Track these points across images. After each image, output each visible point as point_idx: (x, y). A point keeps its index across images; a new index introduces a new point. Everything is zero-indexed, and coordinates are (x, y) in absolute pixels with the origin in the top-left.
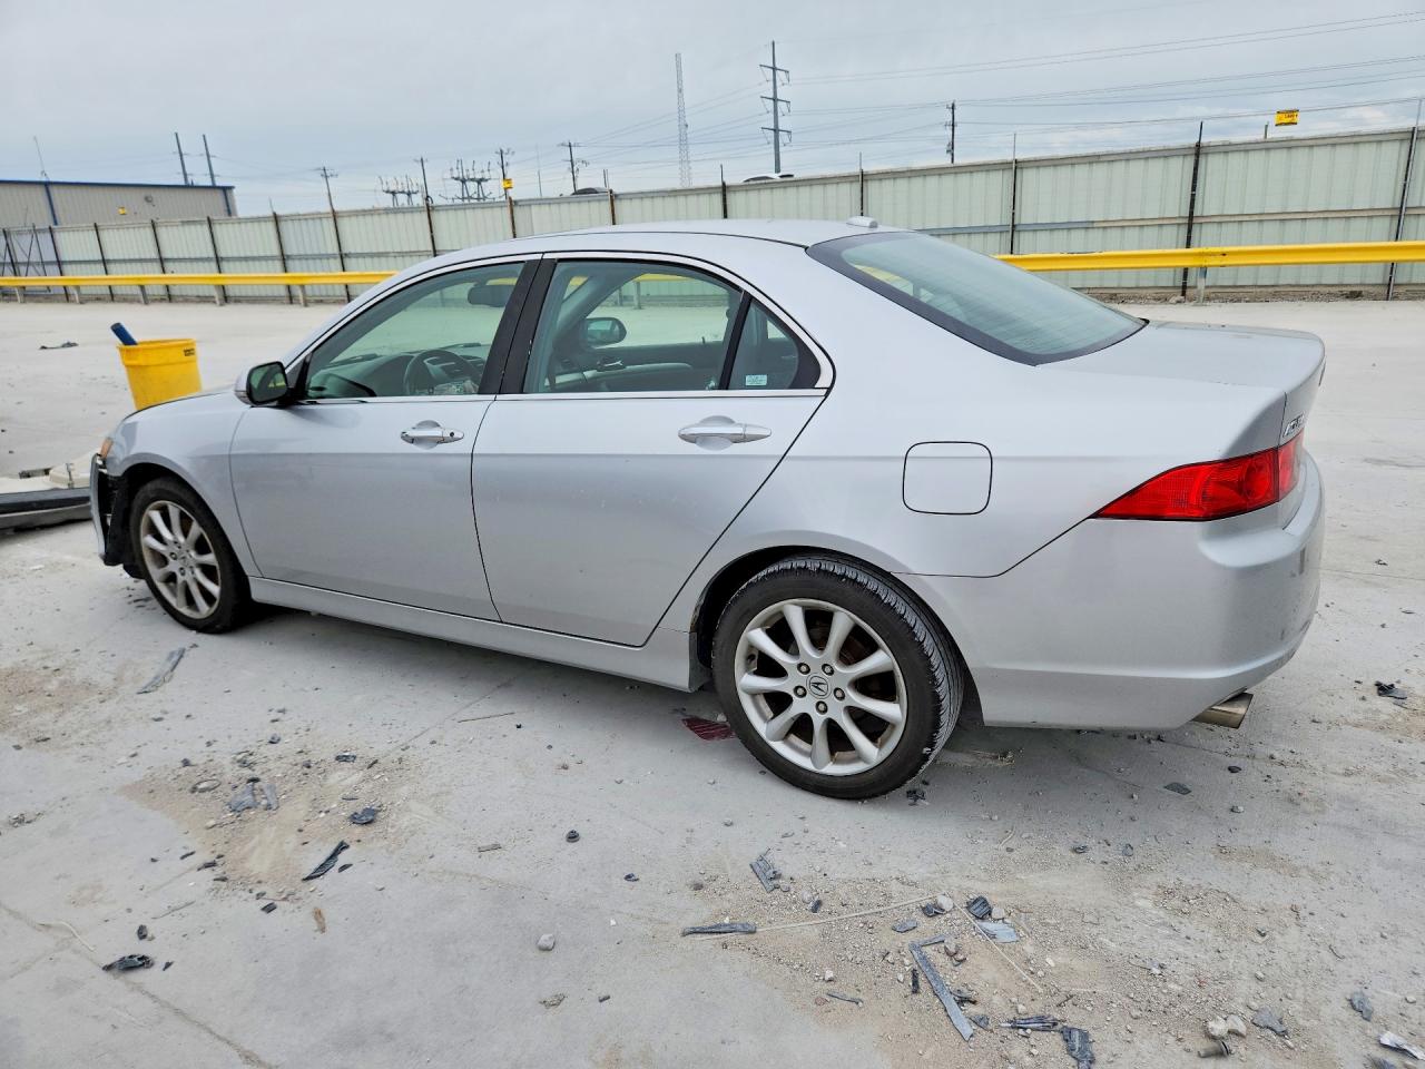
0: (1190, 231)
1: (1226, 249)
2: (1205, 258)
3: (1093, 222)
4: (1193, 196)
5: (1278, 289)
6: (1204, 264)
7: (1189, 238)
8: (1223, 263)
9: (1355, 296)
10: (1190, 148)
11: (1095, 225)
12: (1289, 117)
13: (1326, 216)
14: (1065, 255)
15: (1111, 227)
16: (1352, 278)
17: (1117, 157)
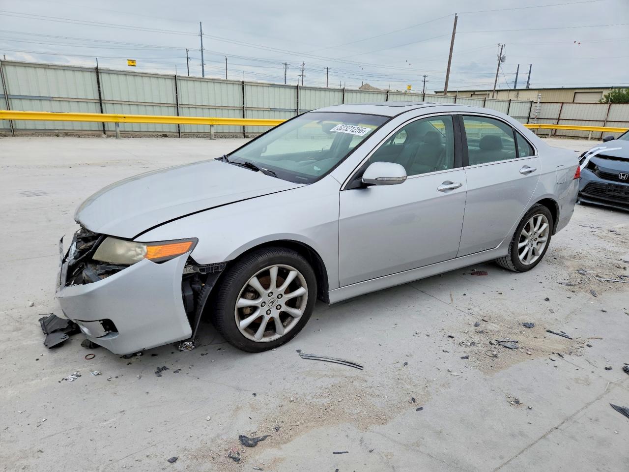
0: (101, 106)
1: (125, 115)
2: (117, 118)
3: (52, 97)
4: (99, 90)
5: (141, 133)
6: (118, 121)
7: (102, 109)
8: (125, 121)
9: (165, 136)
10: (92, 69)
11: (54, 99)
12: (132, 63)
13: (153, 105)
14: (49, 113)
15: (62, 101)
16: (166, 129)
17: (58, 68)
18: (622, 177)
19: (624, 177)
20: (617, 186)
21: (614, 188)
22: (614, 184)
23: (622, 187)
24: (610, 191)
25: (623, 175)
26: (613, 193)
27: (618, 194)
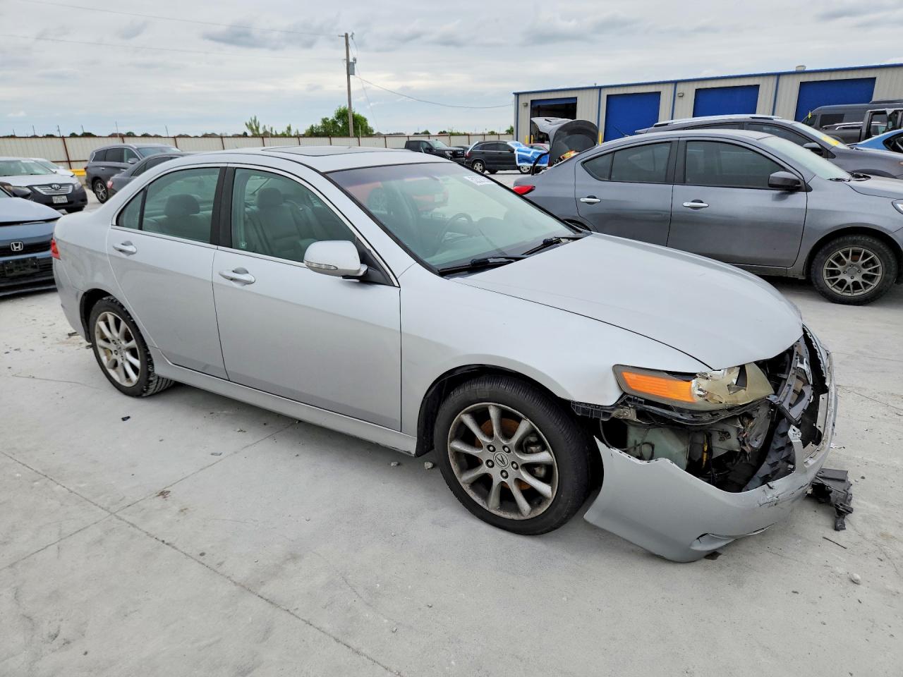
18: (15, 248)
19: (19, 247)
20: (17, 261)
21: (15, 265)
22: (12, 260)
23: (24, 261)
24: (11, 271)
25: (17, 245)
26: (16, 272)
27: (23, 272)
